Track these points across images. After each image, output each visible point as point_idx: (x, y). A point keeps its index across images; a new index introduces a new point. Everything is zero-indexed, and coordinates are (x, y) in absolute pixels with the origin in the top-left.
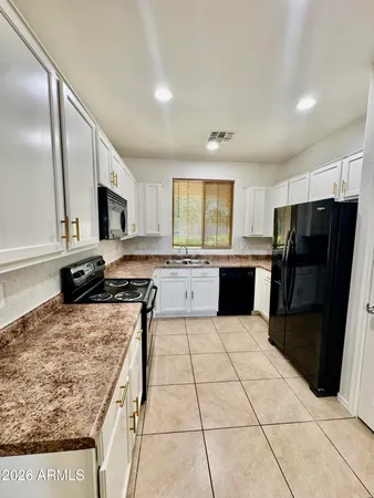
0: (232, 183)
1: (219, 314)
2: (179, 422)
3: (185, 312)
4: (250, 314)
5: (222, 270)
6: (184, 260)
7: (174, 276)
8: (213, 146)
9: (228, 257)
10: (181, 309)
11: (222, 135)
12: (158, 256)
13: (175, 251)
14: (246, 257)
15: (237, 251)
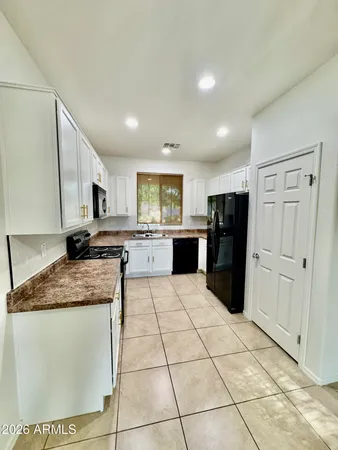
0: (181, 177)
1: (173, 273)
2: (145, 332)
3: (148, 273)
4: (195, 272)
5: (175, 240)
6: (146, 234)
7: (139, 246)
8: (166, 151)
9: (180, 232)
10: (145, 270)
11: (172, 145)
12: (126, 232)
13: (139, 227)
14: (193, 231)
15: (186, 226)
